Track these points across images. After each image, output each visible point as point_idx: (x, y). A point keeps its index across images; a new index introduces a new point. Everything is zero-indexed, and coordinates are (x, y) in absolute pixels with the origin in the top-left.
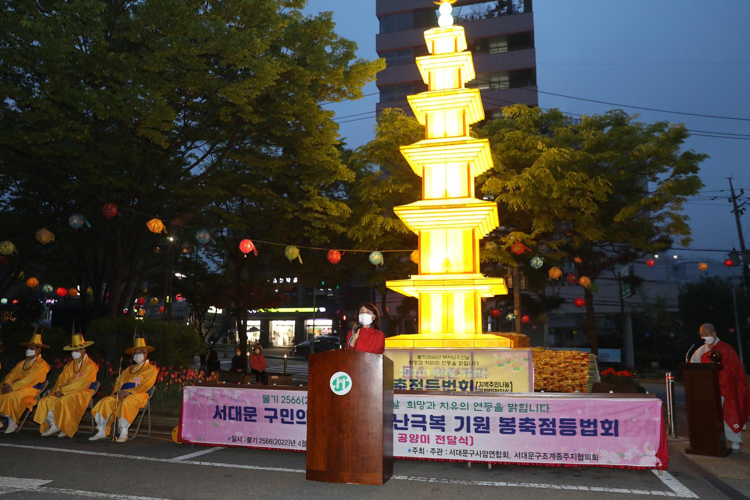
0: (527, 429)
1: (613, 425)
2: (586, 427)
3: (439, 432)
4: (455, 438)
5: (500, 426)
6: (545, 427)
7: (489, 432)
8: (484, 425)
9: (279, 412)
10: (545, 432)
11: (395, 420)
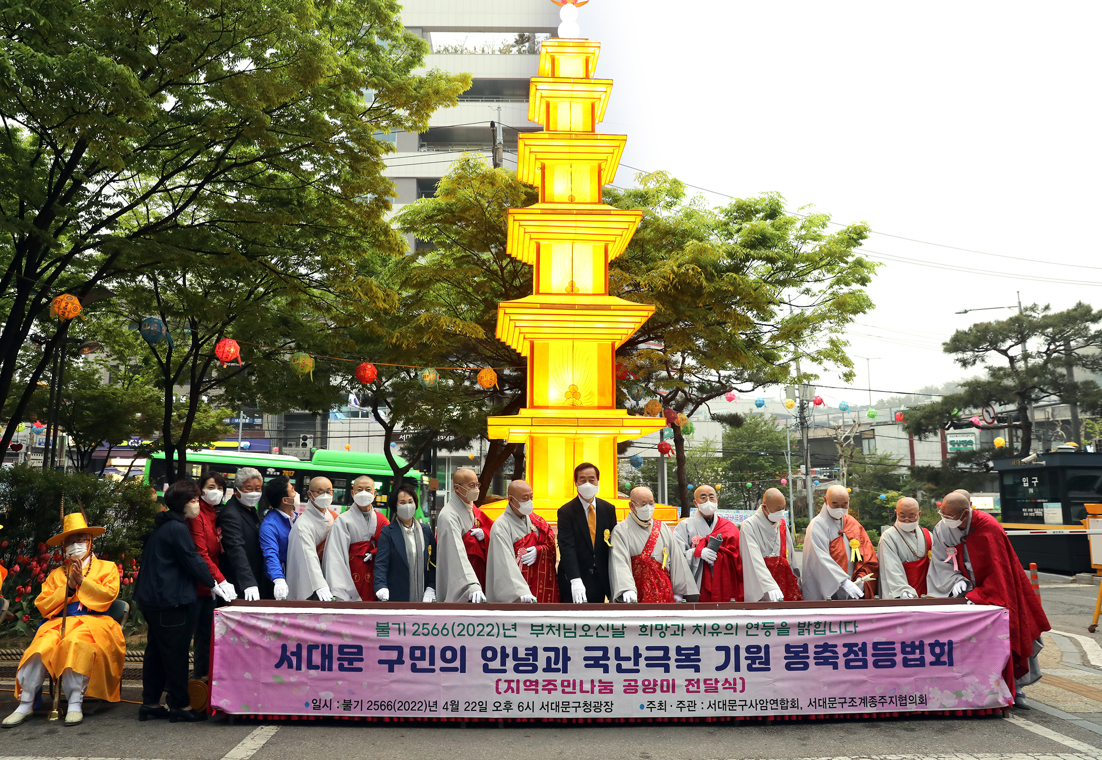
0: (825, 662)
1: (946, 648)
2: (909, 653)
3: (690, 673)
4: (717, 681)
5: (786, 658)
6: (852, 656)
7: (769, 669)
8: (761, 658)
9: (407, 651)
10: (852, 664)
11: (618, 657)
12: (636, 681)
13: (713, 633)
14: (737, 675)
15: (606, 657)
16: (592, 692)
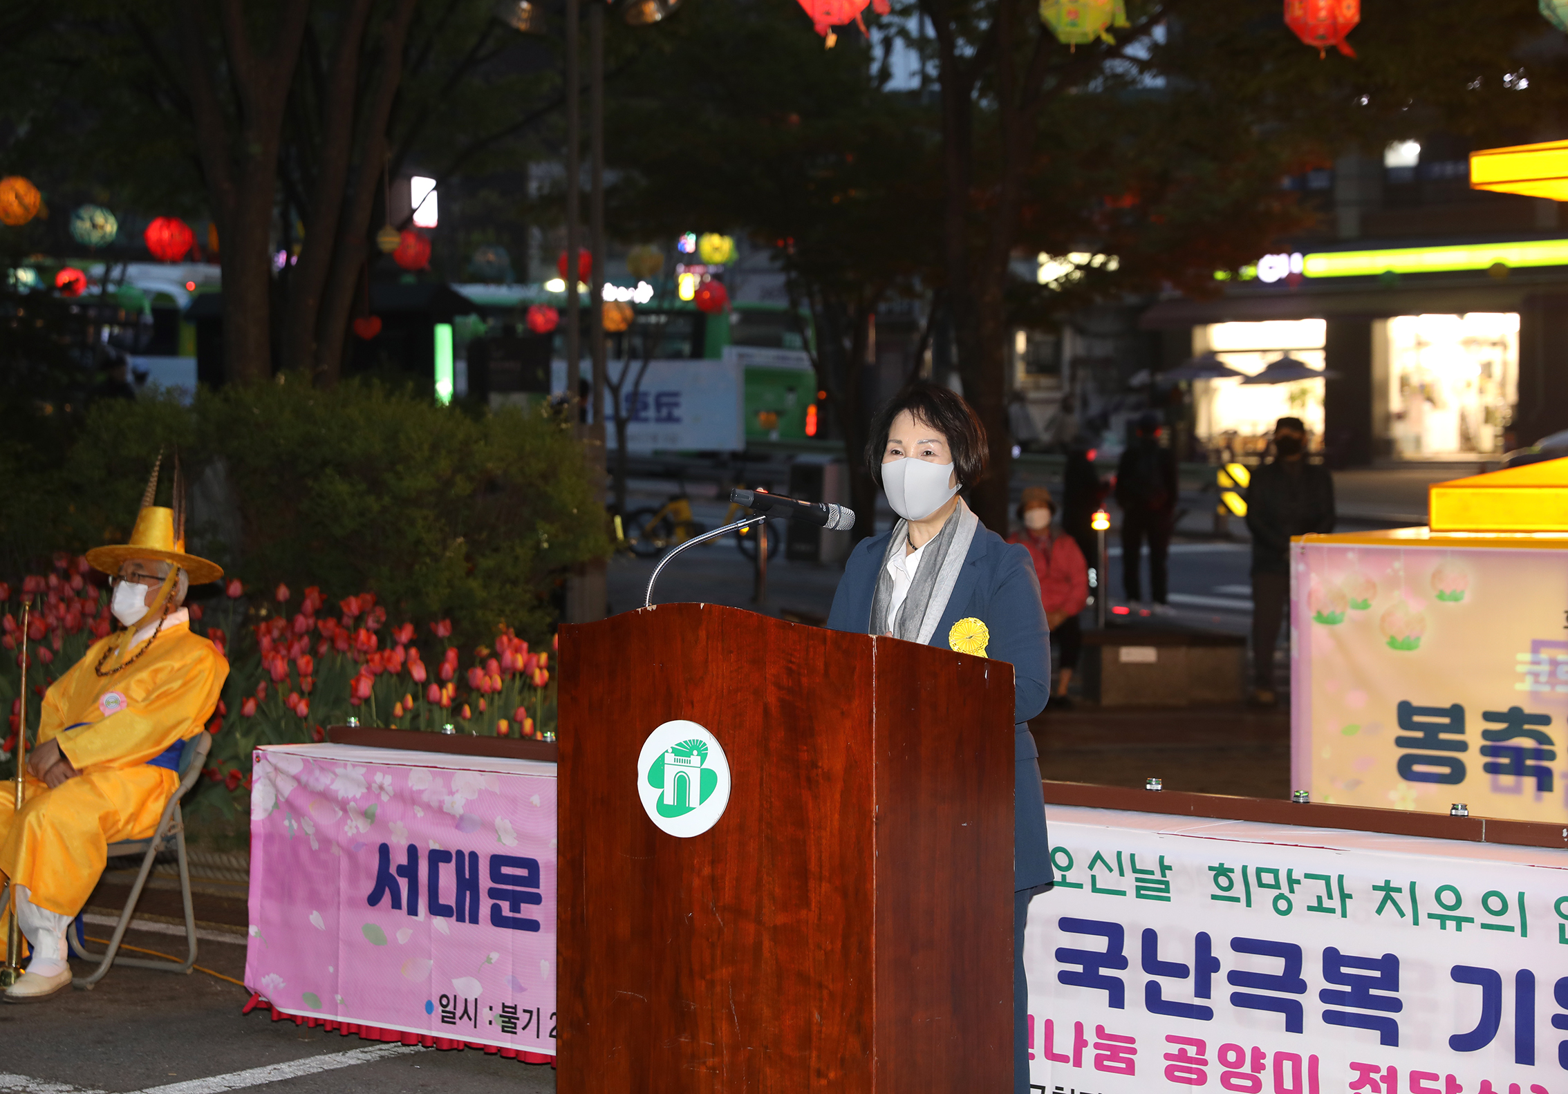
3: (1366, 1045)
4: (1454, 1085)
11: (1151, 962)
12: (1201, 1045)
13: (1443, 919)
14: (1525, 1076)
15: (1115, 958)
16: (1078, 1063)
